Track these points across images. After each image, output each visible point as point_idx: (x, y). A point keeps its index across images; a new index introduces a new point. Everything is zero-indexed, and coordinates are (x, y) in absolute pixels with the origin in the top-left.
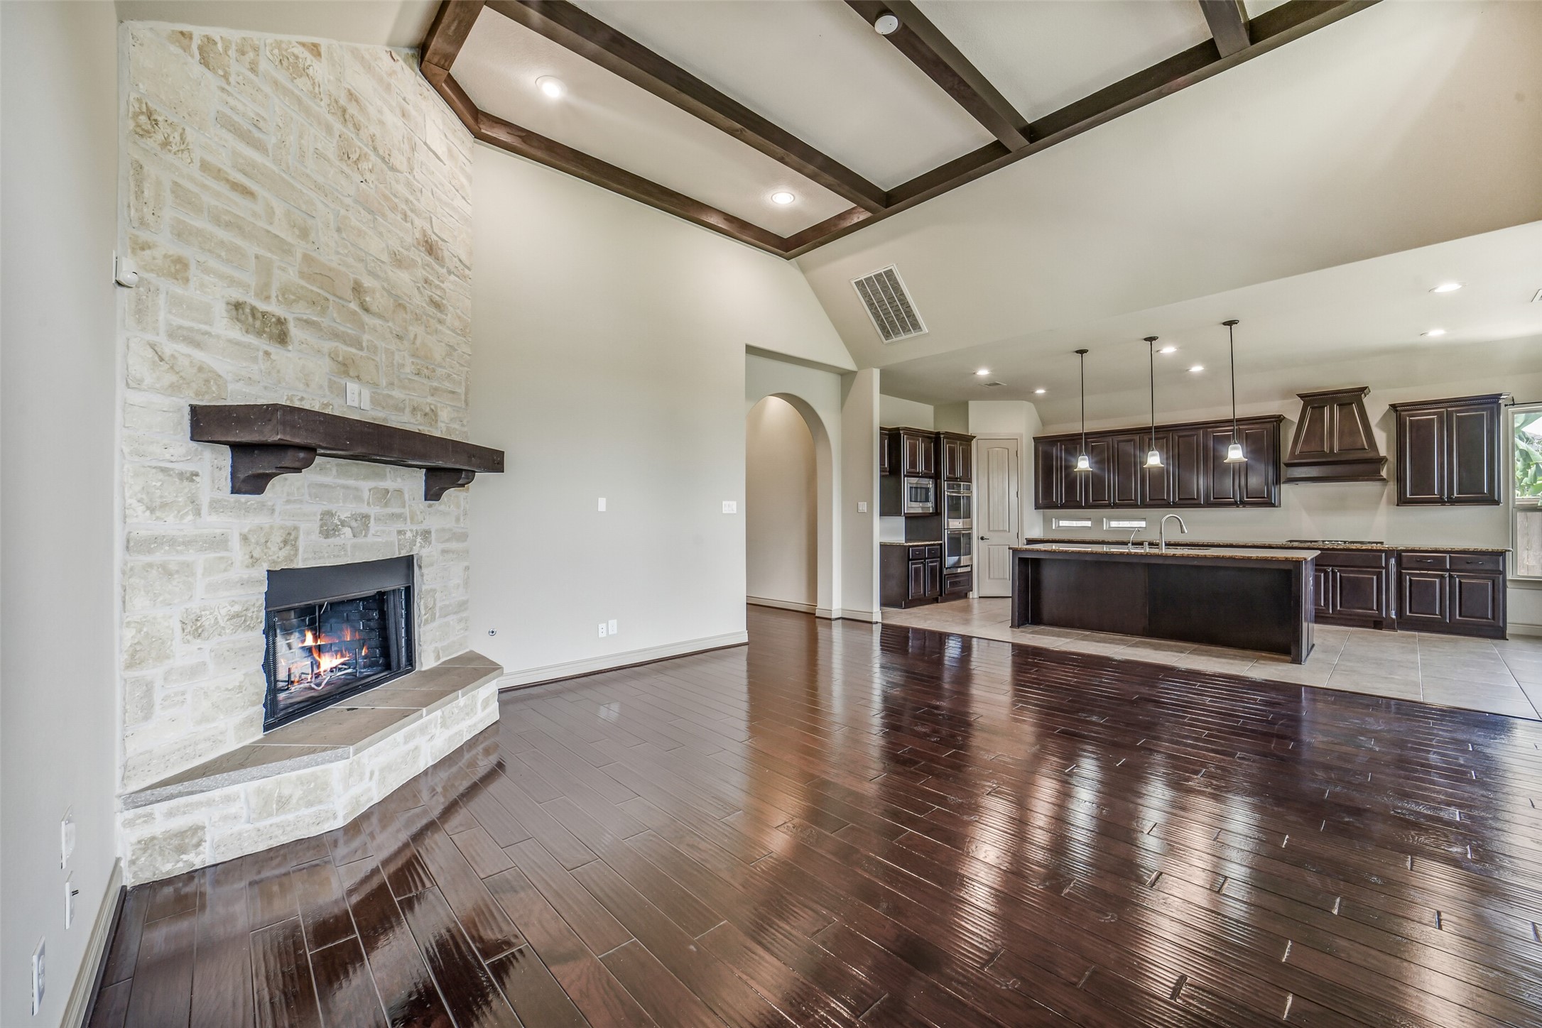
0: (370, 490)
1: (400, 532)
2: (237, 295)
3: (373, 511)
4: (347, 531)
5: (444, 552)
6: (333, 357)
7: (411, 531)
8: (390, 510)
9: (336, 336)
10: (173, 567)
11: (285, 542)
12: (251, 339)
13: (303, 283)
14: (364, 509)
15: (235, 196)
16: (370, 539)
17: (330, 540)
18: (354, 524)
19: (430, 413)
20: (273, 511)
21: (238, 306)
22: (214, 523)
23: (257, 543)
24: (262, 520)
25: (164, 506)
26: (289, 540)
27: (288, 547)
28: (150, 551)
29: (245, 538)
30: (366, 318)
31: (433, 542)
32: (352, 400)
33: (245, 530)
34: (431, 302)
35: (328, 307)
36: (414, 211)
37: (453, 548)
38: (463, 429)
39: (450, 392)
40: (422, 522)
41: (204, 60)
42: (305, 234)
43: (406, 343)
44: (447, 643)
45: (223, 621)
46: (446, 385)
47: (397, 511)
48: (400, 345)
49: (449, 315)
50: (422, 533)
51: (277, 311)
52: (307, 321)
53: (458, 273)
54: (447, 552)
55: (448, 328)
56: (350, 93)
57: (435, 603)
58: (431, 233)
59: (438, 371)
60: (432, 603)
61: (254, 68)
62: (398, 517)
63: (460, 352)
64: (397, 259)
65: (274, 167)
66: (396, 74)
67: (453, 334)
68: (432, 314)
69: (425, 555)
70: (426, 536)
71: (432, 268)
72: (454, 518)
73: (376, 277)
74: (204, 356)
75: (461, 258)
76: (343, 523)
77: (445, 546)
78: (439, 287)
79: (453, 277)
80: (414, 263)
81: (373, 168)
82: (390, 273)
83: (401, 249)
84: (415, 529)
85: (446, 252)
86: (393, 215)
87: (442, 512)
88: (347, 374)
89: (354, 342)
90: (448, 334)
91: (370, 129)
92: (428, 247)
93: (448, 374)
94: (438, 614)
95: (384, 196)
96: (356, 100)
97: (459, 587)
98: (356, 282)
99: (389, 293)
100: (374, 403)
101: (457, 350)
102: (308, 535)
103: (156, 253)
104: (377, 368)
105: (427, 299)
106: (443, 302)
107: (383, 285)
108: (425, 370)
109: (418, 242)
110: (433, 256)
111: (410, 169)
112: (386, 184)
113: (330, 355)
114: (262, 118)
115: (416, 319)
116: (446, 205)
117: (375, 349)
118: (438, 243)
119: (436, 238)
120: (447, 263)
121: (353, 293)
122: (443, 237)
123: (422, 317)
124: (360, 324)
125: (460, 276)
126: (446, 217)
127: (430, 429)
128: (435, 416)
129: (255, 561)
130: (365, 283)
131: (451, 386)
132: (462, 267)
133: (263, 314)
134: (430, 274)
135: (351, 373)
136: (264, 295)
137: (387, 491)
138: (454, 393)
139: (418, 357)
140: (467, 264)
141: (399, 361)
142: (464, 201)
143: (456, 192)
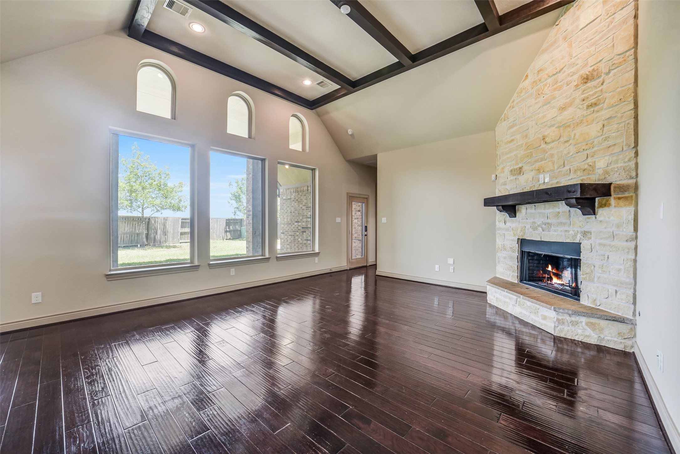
0: (550, 213)
1: (566, 231)
2: (512, 168)
3: (553, 221)
4: (540, 229)
5: (600, 244)
7: (574, 231)
8: (559, 221)
9: (536, 162)
11: (521, 231)
12: (515, 177)
13: (526, 152)
14: (549, 221)
15: (511, 144)
16: (551, 233)
17: (535, 231)
18: (544, 226)
19: (589, 168)
20: (519, 222)
21: (511, 171)
22: (508, 224)
23: (515, 230)
24: (516, 225)
25: (500, 221)
26: (523, 230)
27: (522, 232)
28: (499, 231)
29: (513, 229)
30: (547, 147)
31: (592, 238)
33: (513, 227)
34: (589, 107)
35: (532, 154)
36: (574, 73)
37: (612, 243)
38: (626, 164)
39: (609, 147)
40: (580, 227)
41: (504, 120)
42: (526, 136)
43: (571, 142)
44: (605, 300)
45: (509, 249)
46: (606, 144)
47: (564, 221)
48: (567, 144)
49: (607, 101)
50: (582, 232)
51: (520, 165)
52: (528, 163)
53: (616, 66)
54: (604, 245)
55: (606, 109)
56: (538, 71)
57: (592, 272)
58: (586, 71)
59: (596, 141)
60: (588, 271)
61: (513, 107)
62: (565, 224)
63: (619, 115)
64: (563, 109)
65: (518, 127)
66: (560, 28)
67: (611, 109)
68: (589, 113)
69: (585, 245)
70: (585, 234)
71: (589, 88)
72: (614, 225)
73: (552, 126)
74: (506, 187)
75: (619, 53)
76: (539, 226)
77: (602, 241)
78: (596, 92)
79: (613, 72)
80: (574, 99)
81: (550, 85)
82: (559, 118)
83: (565, 101)
84: (576, 230)
85: (603, 67)
86: (560, 91)
87: (601, 221)
88: (540, 172)
89: (542, 160)
90: (605, 113)
91: (546, 72)
92: (585, 80)
93: (606, 137)
94: (596, 279)
95: (554, 90)
96: (541, 70)
97: (619, 270)
98: (543, 136)
99: (559, 127)
100: (551, 178)
101: (615, 117)
102: (528, 229)
103: (499, 170)
104: (553, 163)
105: (585, 107)
106: (600, 97)
107: (556, 126)
108: (583, 147)
109: (577, 86)
110: (589, 81)
111: (571, 56)
112: (556, 83)
113: (534, 170)
114: (514, 117)
115: (578, 125)
116: (601, 38)
117: (552, 156)
118: (593, 70)
119: (592, 68)
120: (604, 71)
121: (542, 141)
122: (599, 60)
123: (582, 120)
124: (545, 151)
125: (620, 64)
126: (602, 45)
127: (589, 176)
128: (593, 168)
129: (515, 235)
130: (546, 134)
131: (611, 142)
132: (622, 56)
133: (516, 169)
134: (588, 92)
135: (541, 172)
136: (517, 164)
137: (559, 213)
138: (615, 145)
139: (578, 144)
140: (626, 49)
141: (566, 153)
142: (624, 9)
143: (613, 17)
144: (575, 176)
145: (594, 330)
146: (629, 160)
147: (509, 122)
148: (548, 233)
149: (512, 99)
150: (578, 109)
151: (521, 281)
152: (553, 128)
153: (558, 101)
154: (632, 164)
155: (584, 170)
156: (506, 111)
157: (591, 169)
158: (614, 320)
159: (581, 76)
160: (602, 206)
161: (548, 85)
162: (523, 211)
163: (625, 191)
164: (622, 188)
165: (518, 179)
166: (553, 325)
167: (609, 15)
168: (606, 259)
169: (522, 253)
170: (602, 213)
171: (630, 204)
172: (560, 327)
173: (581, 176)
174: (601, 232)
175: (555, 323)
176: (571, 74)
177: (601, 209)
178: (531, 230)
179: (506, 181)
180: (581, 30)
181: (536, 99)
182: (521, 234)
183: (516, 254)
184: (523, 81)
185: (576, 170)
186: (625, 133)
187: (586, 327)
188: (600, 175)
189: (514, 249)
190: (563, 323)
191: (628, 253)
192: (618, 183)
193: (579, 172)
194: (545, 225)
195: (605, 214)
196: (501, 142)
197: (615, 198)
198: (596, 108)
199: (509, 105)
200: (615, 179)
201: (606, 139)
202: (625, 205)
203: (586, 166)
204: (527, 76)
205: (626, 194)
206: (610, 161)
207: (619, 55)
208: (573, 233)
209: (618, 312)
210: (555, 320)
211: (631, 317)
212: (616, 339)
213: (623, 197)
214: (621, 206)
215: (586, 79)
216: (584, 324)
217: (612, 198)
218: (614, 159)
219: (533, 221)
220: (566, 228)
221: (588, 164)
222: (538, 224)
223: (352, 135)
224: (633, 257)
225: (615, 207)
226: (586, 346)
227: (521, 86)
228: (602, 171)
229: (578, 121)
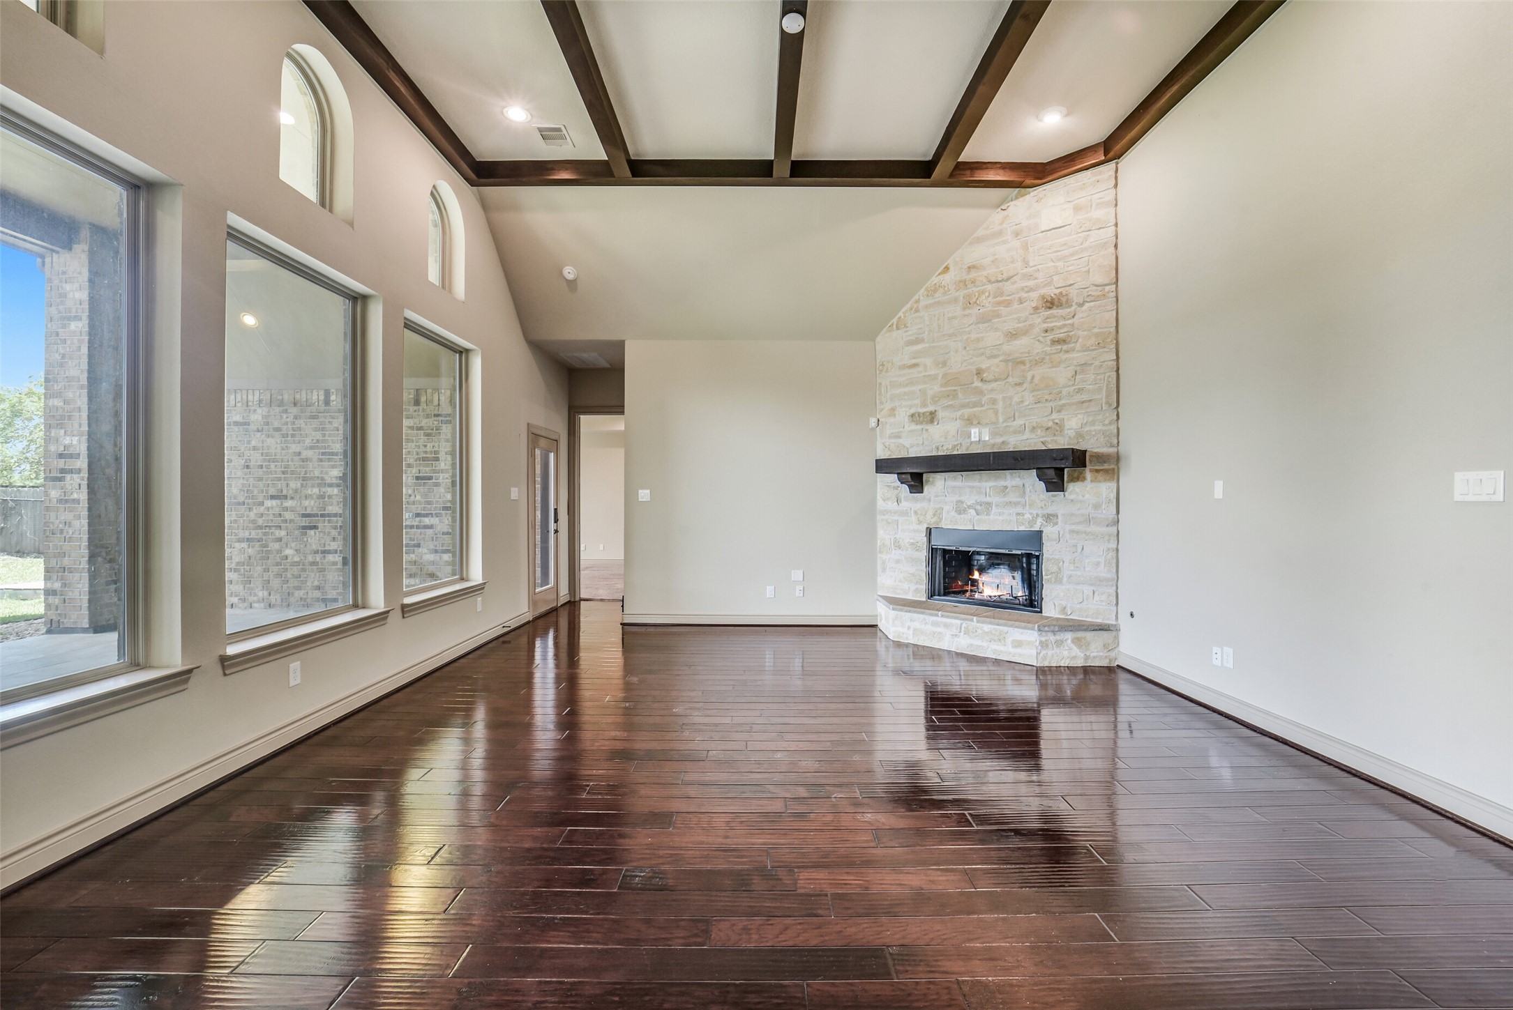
0: (990, 488)
1: (1018, 514)
2: (913, 411)
3: (995, 499)
4: (972, 512)
5: (1072, 532)
6: (962, 418)
7: (1031, 514)
8: (1006, 499)
9: (964, 406)
10: (890, 521)
11: (934, 515)
12: (919, 427)
13: (944, 389)
14: (988, 499)
15: (911, 371)
16: (992, 517)
17: (962, 516)
18: (978, 507)
19: (1054, 426)
20: (930, 500)
21: (912, 415)
22: (905, 505)
23: (921, 514)
24: (925, 504)
25: (888, 499)
26: (938, 513)
27: (936, 518)
28: (884, 515)
29: (916, 512)
30: (985, 387)
31: (1060, 523)
32: (974, 438)
33: (916, 509)
34: (1054, 342)
35: (957, 394)
36: (1031, 290)
37: (1089, 529)
38: (1106, 428)
39: (1083, 403)
40: (1042, 508)
41: (898, 328)
42: (944, 364)
43: (1025, 385)
44: (1078, 606)
45: (907, 545)
46: (1078, 398)
47: (1014, 500)
48: (1019, 389)
49: (1080, 340)
50: (1044, 516)
51: (931, 408)
52: (947, 406)
53: (1093, 299)
54: (1077, 532)
55: (1079, 351)
56: (969, 268)
57: (1060, 569)
58: (1051, 291)
59: (1065, 391)
60: (1055, 569)
61: (917, 311)
62: (1016, 504)
63: (1097, 363)
64: (1012, 335)
65: (927, 345)
66: (1008, 216)
67: (1086, 353)
68: (1055, 351)
69: (1049, 532)
70: (1050, 518)
71: (1055, 317)
72: (1091, 506)
73: (995, 357)
74: (900, 441)
75: (1097, 283)
76: (969, 507)
77: (1074, 527)
78: (1065, 325)
79: (1087, 305)
80: (1032, 326)
81: (989, 294)
82: (1006, 348)
83: (1017, 325)
84: (1035, 512)
85: (1073, 292)
86: (1008, 309)
87: (1072, 500)
88: (972, 424)
89: (976, 404)
90: (1078, 357)
91: (985, 273)
92: (1048, 305)
93: (1079, 389)
94: (1065, 580)
95: (999, 303)
96: (974, 267)
97: (1098, 564)
98: (977, 370)
99: (1006, 361)
100: (993, 434)
101: (1092, 364)
102: (948, 512)
103: (885, 410)
104: (996, 413)
105: (1049, 343)
106: (1070, 334)
107: (1001, 358)
108: (1046, 397)
109: (1036, 308)
110: (1055, 307)
111: (1026, 264)
112: (1002, 294)
113: (960, 418)
114: (921, 328)
115: (1036, 364)
116: (1072, 255)
117: (994, 401)
118: (1061, 293)
119: (1059, 290)
120: (1075, 300)
121: (976, 377)
122: (1069, 283)
123: (1043, 359)
124: (980, 392)
125: (1097, 299)
126: (1073, 265)
127: (1055, 438)
128: (1060, 427)
129: (920, 522)
130: (984, 366)
131: (1085, 397)
132: (1100, 288)
133: (923, 414)
134: (1052, 322)
135: (974, 423)
136: (924, 405)
137: (1006, 487)
138: (1090, 400)
139: (1038, 390)
140: (1107, 281)
141: (1018, 400)
142: (1101, 230)
143: (1087, 233)
144: (1034, 436)
145: (1080, 647)
146: (1110, 424)
147: (907, 334)
148: (987, 517)
149: (916, 297)
150: (1037, 342)
151: (931, 596)
152: (996, 361)
153: (1005, 322)
154: (1113, 428)
155: (1047, 429)
156: (901, 314)
157: (1058, 428)
158: (1100, 630)
159: (1043, 297)
160: (1072, 480)
161: (987, 294)
162: (938, 484)
163: (1105, 462)
164: (1101, 458)
165: (927, 430)
166: (1034, 652)
167: (1082, 229)
168: (1079, 550)
169: (933, 551)
170: (1073, 489)
171: (1111, 479)
172: (1044, 652)
173: (1043, 437)
174: (1072, 515)
175: (1037, 648)
176: (1026, 289)
177: (1072, 484)
178: (953, 513)
179: (901, 432)
180: (1042, 232)
181: (964, 309)
182: (933, 520)
183: (923, 554)
184: (939, 274)
185: (1034, 428)
186: (1105, 388)
187: (1072, 646)
188: (1070, 438)
189: (919, 545)
190: (1047, 646)
191: (1109, 540)
192: (1096, 450)
193: (1039, 431)
194: (981, 505)
195: (1077, 490)
196: (890, 364)
197: (1091, 471)
198: (1065, 347)
199: (908, 306)
200: (1093, 445)
201: (1080, 391)
202: (1105, 480)
203: (1050, 424)
204: (947, 268)
205: (1106, 466)
206: (1085, 421)
207: (1096, 286)
208: (1030, 517)
209: (1097, 618)
210: (1037, 644)
211: (1114, 623)
212: (1101, 654)
213: (1102, 470)
214: (1100, 481)
215: (1051, 304)
216: (1069, 641)
217: (1087, 469)
218: (1091, 419)
219: (959, 499)
220: (1019, 510)
221: (1053, 420)
222: (969, 504)
223: (572, 284)
224: (1115, 546)
225: (1092, 481)
226: (1072, 670)
227: (935, 280)
228: (1074, 434)
229: (1037, 358)
